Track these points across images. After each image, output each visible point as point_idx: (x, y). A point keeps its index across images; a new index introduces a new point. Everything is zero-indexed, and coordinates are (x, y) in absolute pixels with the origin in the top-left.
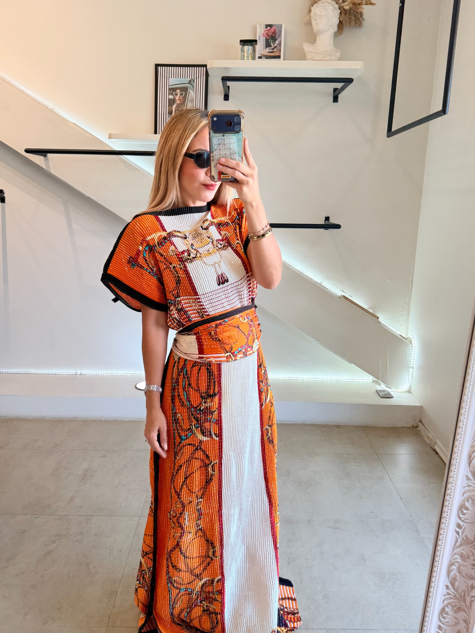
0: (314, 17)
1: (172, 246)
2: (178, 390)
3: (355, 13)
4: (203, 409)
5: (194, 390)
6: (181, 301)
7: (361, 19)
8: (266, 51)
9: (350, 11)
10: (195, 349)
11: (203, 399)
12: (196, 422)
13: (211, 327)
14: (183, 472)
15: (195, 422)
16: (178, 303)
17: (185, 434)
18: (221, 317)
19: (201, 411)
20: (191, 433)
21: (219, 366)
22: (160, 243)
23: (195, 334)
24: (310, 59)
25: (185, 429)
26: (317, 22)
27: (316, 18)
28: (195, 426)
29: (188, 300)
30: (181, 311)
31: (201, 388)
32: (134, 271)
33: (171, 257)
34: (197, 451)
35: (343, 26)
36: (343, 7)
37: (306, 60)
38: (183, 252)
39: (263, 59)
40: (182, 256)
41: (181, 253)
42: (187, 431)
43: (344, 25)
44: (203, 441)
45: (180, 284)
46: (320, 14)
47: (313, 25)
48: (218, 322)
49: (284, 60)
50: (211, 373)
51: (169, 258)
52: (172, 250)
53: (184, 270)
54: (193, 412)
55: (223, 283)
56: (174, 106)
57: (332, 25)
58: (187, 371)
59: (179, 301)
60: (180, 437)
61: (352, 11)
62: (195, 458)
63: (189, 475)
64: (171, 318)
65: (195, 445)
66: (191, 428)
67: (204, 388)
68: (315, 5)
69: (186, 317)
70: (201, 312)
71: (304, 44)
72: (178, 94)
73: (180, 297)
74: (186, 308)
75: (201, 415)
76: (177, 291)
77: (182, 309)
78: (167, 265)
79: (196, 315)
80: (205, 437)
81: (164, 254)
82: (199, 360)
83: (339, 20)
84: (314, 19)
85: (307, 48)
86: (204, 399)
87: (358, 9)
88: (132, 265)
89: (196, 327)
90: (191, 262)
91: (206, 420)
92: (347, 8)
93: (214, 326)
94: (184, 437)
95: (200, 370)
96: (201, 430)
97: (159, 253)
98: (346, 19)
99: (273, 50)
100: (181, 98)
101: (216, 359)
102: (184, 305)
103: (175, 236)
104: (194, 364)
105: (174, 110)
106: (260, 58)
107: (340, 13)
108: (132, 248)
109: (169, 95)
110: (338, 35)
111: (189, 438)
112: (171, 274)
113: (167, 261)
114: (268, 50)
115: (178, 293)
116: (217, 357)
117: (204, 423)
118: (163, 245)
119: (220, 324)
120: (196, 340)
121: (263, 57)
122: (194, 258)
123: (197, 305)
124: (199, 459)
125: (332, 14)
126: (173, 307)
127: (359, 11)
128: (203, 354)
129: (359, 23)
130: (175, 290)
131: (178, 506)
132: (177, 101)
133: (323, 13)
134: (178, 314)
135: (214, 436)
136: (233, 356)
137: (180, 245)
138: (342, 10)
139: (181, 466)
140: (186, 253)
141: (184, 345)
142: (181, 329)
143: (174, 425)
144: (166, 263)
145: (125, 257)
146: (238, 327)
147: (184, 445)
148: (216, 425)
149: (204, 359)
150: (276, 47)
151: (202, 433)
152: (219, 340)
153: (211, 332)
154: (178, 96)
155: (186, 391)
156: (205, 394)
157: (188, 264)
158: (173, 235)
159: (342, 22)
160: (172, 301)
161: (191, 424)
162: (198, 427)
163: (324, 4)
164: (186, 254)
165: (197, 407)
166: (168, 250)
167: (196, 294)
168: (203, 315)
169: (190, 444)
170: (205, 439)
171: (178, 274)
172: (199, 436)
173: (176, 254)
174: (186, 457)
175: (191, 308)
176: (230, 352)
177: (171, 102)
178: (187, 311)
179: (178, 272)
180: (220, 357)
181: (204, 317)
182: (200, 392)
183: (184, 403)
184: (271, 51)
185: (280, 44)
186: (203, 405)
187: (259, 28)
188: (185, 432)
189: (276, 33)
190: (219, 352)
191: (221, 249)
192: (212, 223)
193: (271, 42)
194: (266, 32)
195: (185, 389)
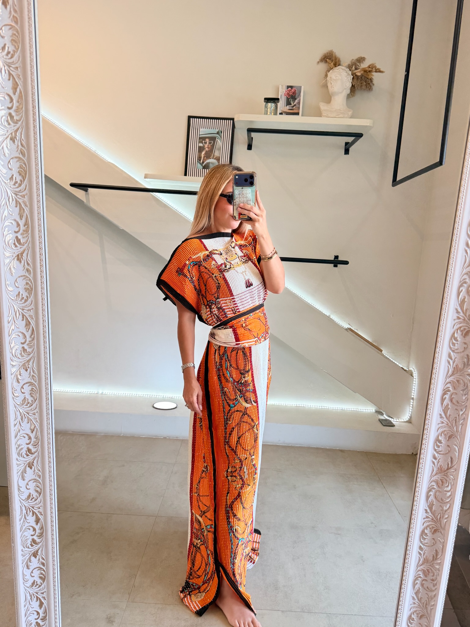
0: (330, 81)
1: (214, 261)
2: (222, 371)
3: (366, 79)
5: (235, 369)
7: (371, 84)
8: (287, 109)
9: (361, 77)
10: (232, 338)
11: (242, 375)
14: (236, 433)
15: (239, 393)
16: (218, 303)
17: (232, 402)
18: (248, 312)
19: (242, 384)
20: (237, 402)
21: (250, 348)
22: (205, 260)
23: (231, 327)
24: (325, 116)
25: (232, 399)
26: (332, 85)
27: (332, 82)
28: (239, 396)
29: (226, 300)
30: (220, 309)
31: (240, 367)
32: (179, 278)
33: (213, 270)
34: (244, 416)
35: (355, 90)
36: (355, 73)
37: (321, 117)
38: (221, 264)
39: (283, 115)
40: (221, 268)
41: (220, 266)
42: (234, 400)
43: (356, 88)
44: (247, 407)
45: (220, 288)
46: (335, 78)
48: (246, 316)
49: (302, 116)
51: (211, 270)
52: (214, 264)
53: (223, 278)
54: (236, 385)
55: (249, 287)
56: (203, 153)
57: (346, 88)
58: (227, 356)
59: (219, 301)
60: (229, 406)
61: (363, 77)
62: (244, 422)
63: (241, 436)
64: (212, 314)
65: (242, 411)
66: (236, 398)
67: (242, 366)
68: (331, 71)
69: (224, 314)
70: (235, 310)
71: (320, 103)
72: (207, 143)
73: (219, 299)
74: (223, 307)
75: (242, 387)
76: (218, 294)
77: (221, 308)
78: (210, 275)
79: (231, 312)
80: (248, 404)
81: (208, 267)
82: (236, 346)
83: (351, 84)
84: (330, 83)
85: (323, 107)
87: (369, 75)
88: (179, 274)
89: (231, 321)
90: (228, 271)
91: (247, 391)
92: (359, 74)
93: (243, 320)
94: (232, 406)
95: (237, 353)
96: (245, 399)
97: (204, 266)
98: (358, 84)
99: (293, 108)
100: (209, 146)
101: (248, 344)
102: (222, 305)
103: (215, 254)
104: (233, 349)
105: (202, 156)
106: (281, 114)
107: (353, 78)
108: (181, 262)
109: (199, 143)
110: (351, 97)
111: (236, 405)
112: (213, 281)
113: (210, 272)
114: (288, 107)
115: (218, 295)
116: (249, 342)
117: (246, 393)
118: (207, 261)
119: (248, 318)
120: (232, 332)
121: (283, 114)
122: (229, 268)
123: (232, 305)
124: (247, 423)
125: (346, 79)
126: (214, 306)
127: (370, 77)
128: (239, 341)
129: (370, 87)
130: (216, 293)
131: (237, 461)
132: (206, 148)
133: (337, 78)
134: (218, 311)
135: (253, 403)
136: (259, 340)
137: (219, 260)
138: (354, 76)
139: (234, 428)
140: (224, 265)
141: (222, 337)
142: (219, 323)
143: (223, 396)
144: (210, 273)
145: (174, 268)
146: (260, 319)
147: (233, 411)
148: (253, 394)
149: (240, 345)
150: (295, 105)
151: (245, 401)
152: (249, 329)
153: (242, 325)
154: (207, 144)
155: (228, 371)
156: (243, 371)
157: (226, 273)
158: (213, 253)
159: (354, 86)
160: (213, 301)
161: (236, 395)
162: (242, 397)
163: (338, 70)
165: (239, 381)
166: (210, 264)
167: (232, 295)
168: (235, 312)
169: (238, 411)
170: (248, 405)
172: (244, 404)
173: (216, 267)
174: (236, 421)
175: (227, 307)
176: (257, 337)
177: (201, 149)
178: (224, 309)
179: (219, 280)
180: (251, 342)
182: (239, 370)
183: (228, 380)
184: (291, 108)
185: (299, 103)
186: (243, 380)
187: (281, 88)
188: (232, 401)
189: (296, 93)
190: (250, 338)
191: (244, 263)
192: (236, 245)
193: (291, 101)
194: (287, 92)
195: (228, 369)
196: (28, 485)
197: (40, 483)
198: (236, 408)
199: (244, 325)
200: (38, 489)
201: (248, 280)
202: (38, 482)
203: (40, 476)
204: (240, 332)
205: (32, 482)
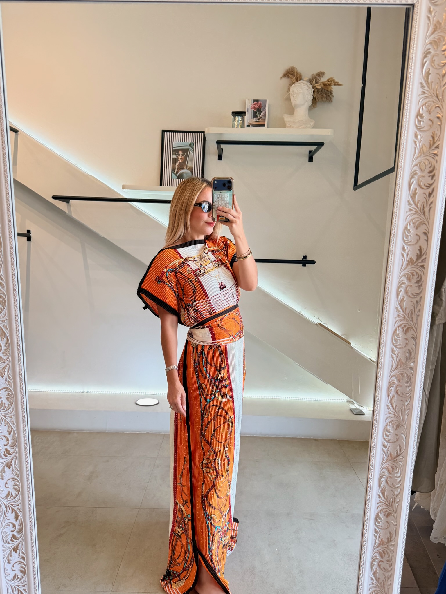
0: (292, 94)
1: (189, 267)
2: (200, 368)
3: (326, 91)
4: (219, 379)
5: (212, 366)
6: (197, 304)
7: (331, 96)
8: (253, 121)
9: (322, 90)
10: (209, 337)
12: (216, 388)
13: (218, 321)
14: (212, 426)
16: (194, 306)
18: (224, 313)
19: (218, 380)
20: (214, 397)
21: (226, 346)
22: (180, 266)
23: (208, 327)
24: (289, 127)
25: (209, 394)
26: (295, 98)
27: (294, 95)
28: (215, 391)
29: (201, 303)
30: (197, 311)
31: (216, 364)
32: (159, 285)
33: (189, 275)
34: (220, 410)
35: (316, 102)
36: (316, 87)
37: (285, 128)
39: (250, 127)
40: (195, 273)
42: (210, 396)
43: (317, 100)
44: (223, 402)
45: (196, 292)
46: (296, 91)
47: (292, 100)
48: (222, 317)
49: (268, 127)
50: (221, 352)
51: (187, 275)
52: (189, 270)
53: (198, 282)
54: (213, 381)
55: (223, 289)
56: (177, 164)
57: (307, 100)
58: (205, 353)
59: (195, 304)
60: (206, 400)
61: (323, 90)
62: (219, 416)
63: (216, 429)
64: (189, 316)
65: (218, 405)
66: (213, 393)
67: (218, 363)
68: (293, 85)
69: (201, 315)
70: (211, 311)
71: (284, 115)
72: (180, 154)
73: (196, 302)
74: (200, 309)
75: (218, 383)
76: (194, 297)
77: (197, 310)
78: (186, 280)
79: (207, 313)
80: (223, 399)
81: (184, 273)
82: (212, 345)
83: (312, 97)
84: (292, 96)
85: (287, 118)
86: (219, 371)
87: (328, 88)
88: (158, 282)
89: (208, 322)
90: (202, 276)
91: (223, 387)
92: (319, 87)
93: (219, 320)
94: (209, 400)
95: (214, 351)
96: (220, 394)
97: (180, 273)
98: (319, 96)
99: (259, 120)
100: (183, 158)
101: (224, 342)
102: (198, 307)
104: (209, 347)
105: (176, 167)
106: (248, 126)
107: (314, 91)
108: (159, 271)
109: (172, 156)
110: (312, 109)
111: (212, 400)
112: (189, 286)
113: (186, 277)
114: (255, 120)
116: (224, 341)
117: (222, 389)
118: (182, 267)
119: (223, 318)
120: (209, 331)
121: (250, 126)
122: (204, 273)
123: (208, 306)
124: (222, 417)
125: (307, 92)
126: (191, 308)
127: (329, 90)
128: (216, 340)
129: (330, 99)
130: (193, 296)
131: (211, 453)
132: (180, 160)
133: (299, 91)
134: (195, 313)
135: (229, 397)
136: (234, 339)
137: (194, 266)
138: (315, 89)
139: (209, 422)
141: (200, 335)
142: (197, 323)
143: (201, 392)
144: (186, 278)
145: (153, 277)
146: (234, 319)
147: (210, 406)
148: (229, 389)
149: (216, 343)
150: (261, 117)
151: (221, 396)
152: (225, 329)
153: (218, 324)
154: (181, 156)
155: (205, 367)
156: (219, 368)
157: (201, 278)
158: (187, 260)
159: (315, 99)
160: (190, 304)
161: (213, 390)
162: (218, 392)
163: (300, 84)
164: (198, 271)
165: (215, 377)
166: (186, 270)
167: (207, 297)
169: (214, 405)
170: (224, 400)
171: (194, 285)
172: (219, 398)
173: (192, 272)
174: (212, 415)
175: (203, 309)
176: (232, 336)
177: (175, 161)
178: (201, 311)
179: (194, 284)
180: (227, 340)
181: (212, 314)
182: (215, 367)
183: (205, 376)
184: (257, 120)
185: (265, 115)
186: (219, 376)
187: (248, 102)
188: (209, 396)
189: (261, 106)
190: (226, 337)
191: (217, 267)
192: (209, 250)
193: (258, 114)
194: (253, 106)
195: (205, 366)
196: (7, 484)
197: (18, 481)
198: (212, 403)
199: (220, 325)
200: (17, 487)
201: (221, 283)
202: (16, 480)
203: (18, 475)
204: (216, 332)
205: (11, 481)
